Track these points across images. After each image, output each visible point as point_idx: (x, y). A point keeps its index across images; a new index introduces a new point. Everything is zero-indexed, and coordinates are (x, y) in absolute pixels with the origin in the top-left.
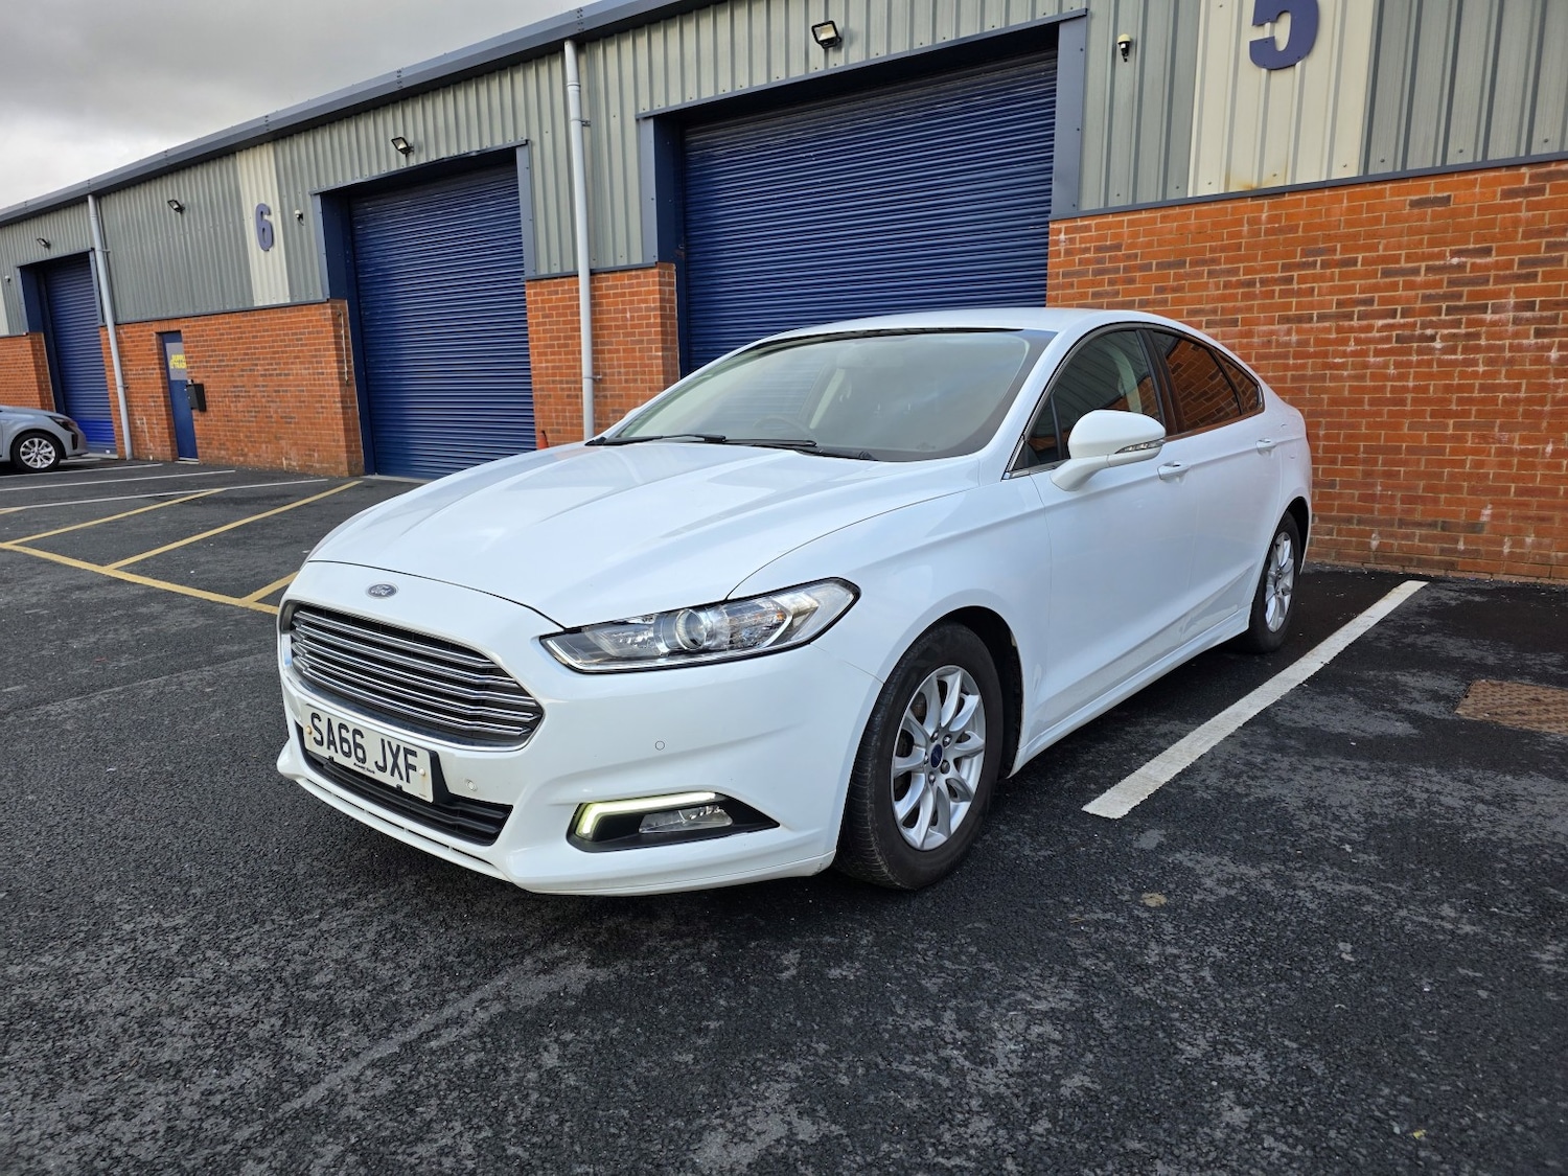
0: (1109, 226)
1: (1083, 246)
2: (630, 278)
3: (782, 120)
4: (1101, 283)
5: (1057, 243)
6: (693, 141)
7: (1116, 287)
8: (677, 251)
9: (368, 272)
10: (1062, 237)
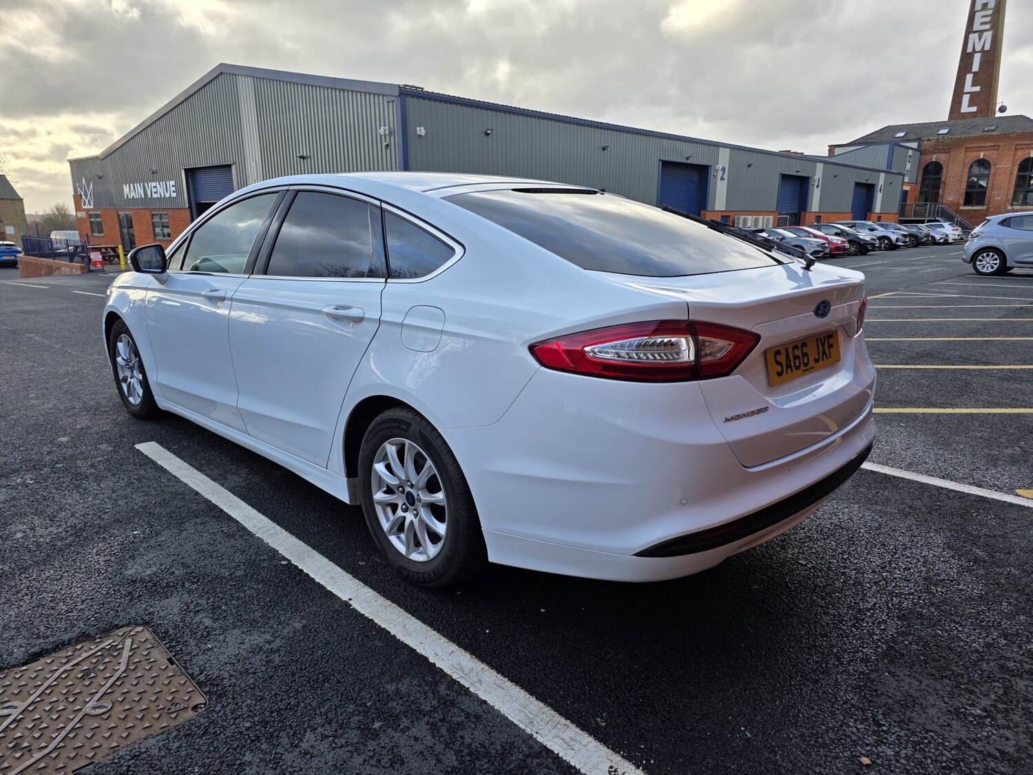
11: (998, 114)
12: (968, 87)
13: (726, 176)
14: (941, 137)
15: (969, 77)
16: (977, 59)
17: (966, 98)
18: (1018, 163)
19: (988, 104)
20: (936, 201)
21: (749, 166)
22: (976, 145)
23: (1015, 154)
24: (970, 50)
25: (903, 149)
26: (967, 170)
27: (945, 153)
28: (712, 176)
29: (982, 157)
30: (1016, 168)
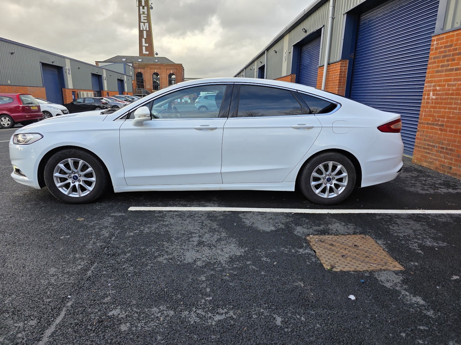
0: (450, 37)
1: (441, 46)
2: (336, 65)
3: (383, 7)
4: (444, 62)
5: (433, 45)
6: (362, 19)
7: (449, 63)
8: (350, 56)
9: (302, 66)
10: (435, 42)
11: (156, 56)
12: (144, 44)
13: (70, 72)
14: (140, 62)
15: (143, 40)
16: (145, 32)
17: (144, 48)
18: (168, 75)
19: (152, 52)
20: (143, 88)
21: (79, 68)
22: (153, 67)
23: (166, 72)
24: (142, 29)
25: (128, 66)
26: (152, 76)
27: (143, 69)
28: (65, 72)
29: (156, 72)
30: (168, 77)
